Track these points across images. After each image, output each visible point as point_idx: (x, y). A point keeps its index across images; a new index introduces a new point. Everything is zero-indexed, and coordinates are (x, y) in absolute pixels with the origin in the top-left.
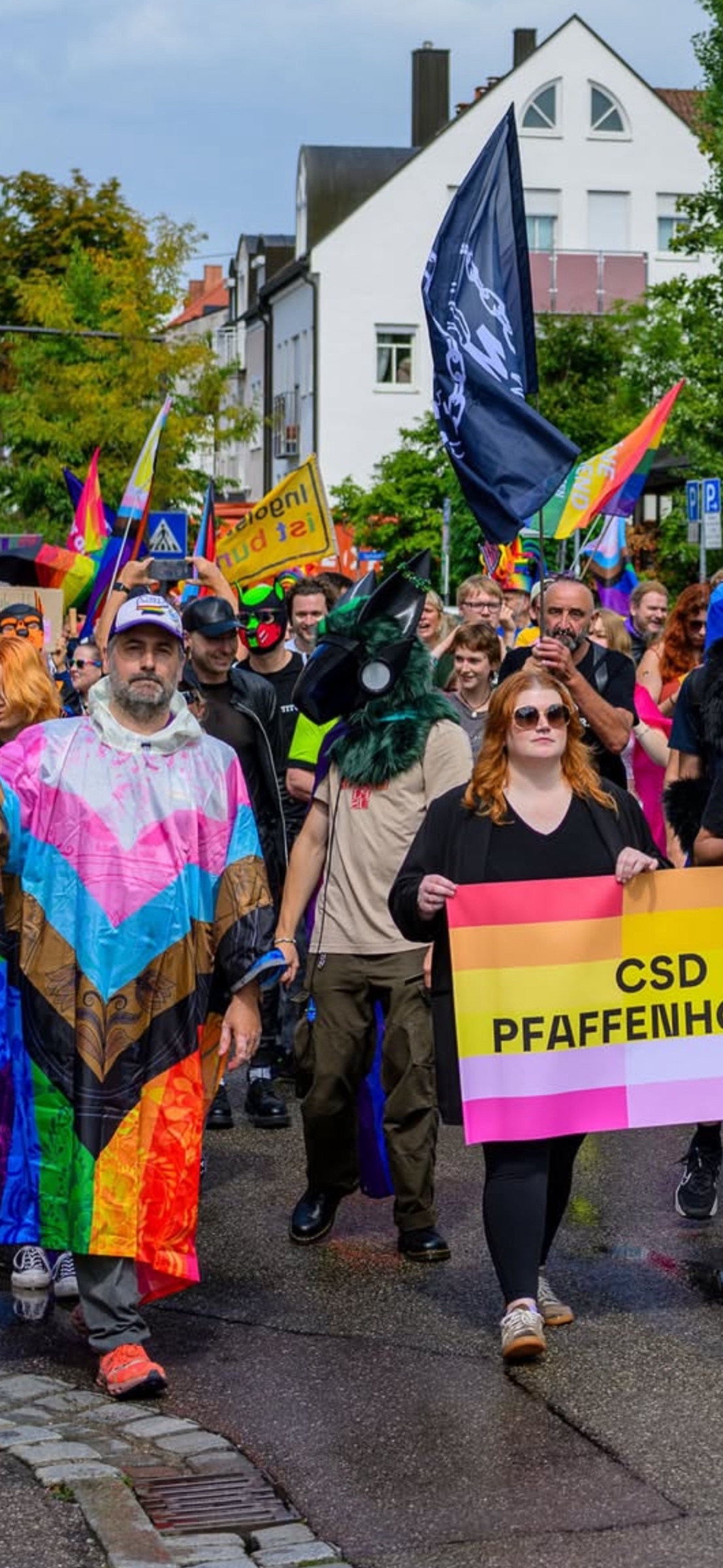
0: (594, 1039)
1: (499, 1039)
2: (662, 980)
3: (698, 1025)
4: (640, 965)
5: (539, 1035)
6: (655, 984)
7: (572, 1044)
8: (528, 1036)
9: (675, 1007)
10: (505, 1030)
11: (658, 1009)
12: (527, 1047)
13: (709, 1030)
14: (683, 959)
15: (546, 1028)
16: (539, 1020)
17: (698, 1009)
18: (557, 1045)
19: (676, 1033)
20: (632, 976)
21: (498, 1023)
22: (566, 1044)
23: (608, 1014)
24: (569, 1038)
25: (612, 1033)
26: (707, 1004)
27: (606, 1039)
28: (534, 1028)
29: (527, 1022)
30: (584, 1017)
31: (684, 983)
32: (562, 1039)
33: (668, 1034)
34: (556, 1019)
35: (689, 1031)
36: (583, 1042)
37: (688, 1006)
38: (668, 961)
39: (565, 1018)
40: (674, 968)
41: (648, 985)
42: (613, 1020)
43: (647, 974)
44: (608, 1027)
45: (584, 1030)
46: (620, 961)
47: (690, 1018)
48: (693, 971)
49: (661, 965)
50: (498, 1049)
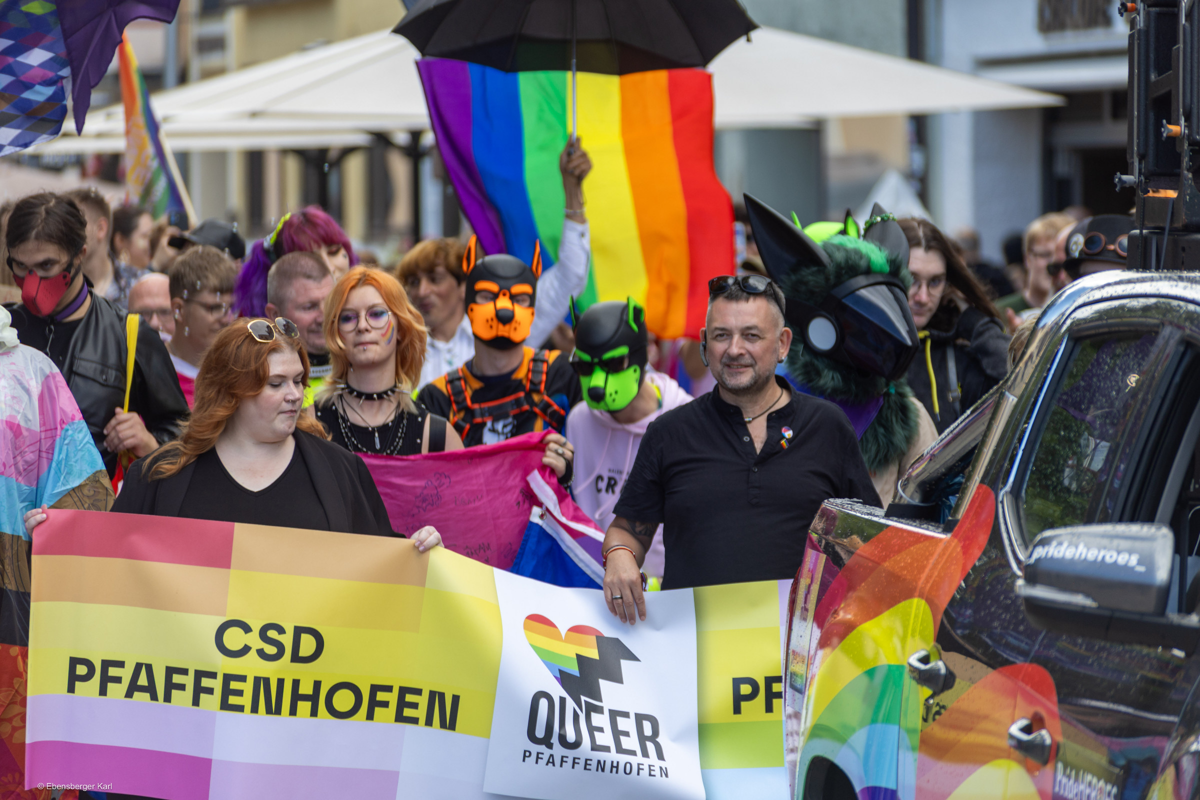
0: (181, 699)
1: (73, 679)
2: (271, 650)
3: (304, 707)
4: (247, 629)
5: (118, 680)
6: (261, 653)
7: (154, 697)
8: (106, 680)
9: (281, 682)
10: (82, 670)
11: (261, 683)
12: (103, 691)
13: (314, 713)
14: (299, 631)
15: (126, 674)
16: (120, 664)
17: (306, 688)
18: (136, 694)
19: (278, 711)
20: (234, 639)
21: (74, 662)
22: (148, 695)
23: (200, 675)
24: (151, 689)
25: (203, 697)
26: (317, 685)
27: (196, 702)
28: (113, 672)
29: (106, 664)
30: (170, 671)
31: (296, 658)
32: (142, 689)
33: (269, 711)
34: (139, 667)
35: (293, 711)
36: (168, 698)
37: (296, 683)
38: (281, 630)
39: (149, 668)
40: (287, 640)
41: (253, 653)
42: (206, 682)
43: (254, 640)
44: (199, 690)
45: (170, 686)
46: (223, 619)
47: (297, 697)
48: (308, 645)
49: (272, 634)
50: (71, 689)
